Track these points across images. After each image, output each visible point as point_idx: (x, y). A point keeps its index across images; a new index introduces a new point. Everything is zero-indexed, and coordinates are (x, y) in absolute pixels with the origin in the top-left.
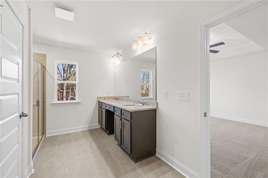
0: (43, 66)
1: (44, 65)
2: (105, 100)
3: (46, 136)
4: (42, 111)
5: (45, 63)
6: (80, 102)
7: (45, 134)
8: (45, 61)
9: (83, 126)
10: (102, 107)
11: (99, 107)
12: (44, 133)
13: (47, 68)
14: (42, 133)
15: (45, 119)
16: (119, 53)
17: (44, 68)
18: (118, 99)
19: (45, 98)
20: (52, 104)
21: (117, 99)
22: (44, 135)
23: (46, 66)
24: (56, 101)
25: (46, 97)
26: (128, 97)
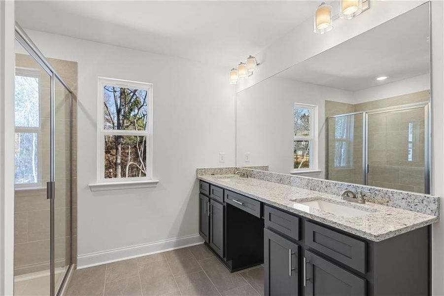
0: (71, 92)
1: (72, 89)
2: (216, 176)
3: (78, 268)
4: (67, 206)
5: (75, 85)
6: (158, 181)
7: (76, 263)
8: (76, 80)
9: (163, 242)
10: (212, 196)
11: (201, 193)
12: (71, 259)
13: (80, 97)
14: (66, 260)
15: (73, 224)
16: (253, 57)
17: (71, 95)
18: (249, 175)
19: (74, 172)
20: (91, 187)
21: (245, 174)
22: (73, 265)
23: (76, 93)
24: (101, 180)
25: (76, 169)
26: (266, 168)
